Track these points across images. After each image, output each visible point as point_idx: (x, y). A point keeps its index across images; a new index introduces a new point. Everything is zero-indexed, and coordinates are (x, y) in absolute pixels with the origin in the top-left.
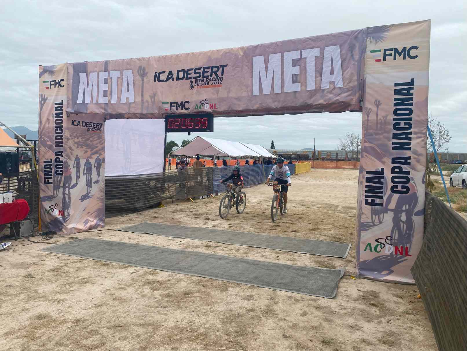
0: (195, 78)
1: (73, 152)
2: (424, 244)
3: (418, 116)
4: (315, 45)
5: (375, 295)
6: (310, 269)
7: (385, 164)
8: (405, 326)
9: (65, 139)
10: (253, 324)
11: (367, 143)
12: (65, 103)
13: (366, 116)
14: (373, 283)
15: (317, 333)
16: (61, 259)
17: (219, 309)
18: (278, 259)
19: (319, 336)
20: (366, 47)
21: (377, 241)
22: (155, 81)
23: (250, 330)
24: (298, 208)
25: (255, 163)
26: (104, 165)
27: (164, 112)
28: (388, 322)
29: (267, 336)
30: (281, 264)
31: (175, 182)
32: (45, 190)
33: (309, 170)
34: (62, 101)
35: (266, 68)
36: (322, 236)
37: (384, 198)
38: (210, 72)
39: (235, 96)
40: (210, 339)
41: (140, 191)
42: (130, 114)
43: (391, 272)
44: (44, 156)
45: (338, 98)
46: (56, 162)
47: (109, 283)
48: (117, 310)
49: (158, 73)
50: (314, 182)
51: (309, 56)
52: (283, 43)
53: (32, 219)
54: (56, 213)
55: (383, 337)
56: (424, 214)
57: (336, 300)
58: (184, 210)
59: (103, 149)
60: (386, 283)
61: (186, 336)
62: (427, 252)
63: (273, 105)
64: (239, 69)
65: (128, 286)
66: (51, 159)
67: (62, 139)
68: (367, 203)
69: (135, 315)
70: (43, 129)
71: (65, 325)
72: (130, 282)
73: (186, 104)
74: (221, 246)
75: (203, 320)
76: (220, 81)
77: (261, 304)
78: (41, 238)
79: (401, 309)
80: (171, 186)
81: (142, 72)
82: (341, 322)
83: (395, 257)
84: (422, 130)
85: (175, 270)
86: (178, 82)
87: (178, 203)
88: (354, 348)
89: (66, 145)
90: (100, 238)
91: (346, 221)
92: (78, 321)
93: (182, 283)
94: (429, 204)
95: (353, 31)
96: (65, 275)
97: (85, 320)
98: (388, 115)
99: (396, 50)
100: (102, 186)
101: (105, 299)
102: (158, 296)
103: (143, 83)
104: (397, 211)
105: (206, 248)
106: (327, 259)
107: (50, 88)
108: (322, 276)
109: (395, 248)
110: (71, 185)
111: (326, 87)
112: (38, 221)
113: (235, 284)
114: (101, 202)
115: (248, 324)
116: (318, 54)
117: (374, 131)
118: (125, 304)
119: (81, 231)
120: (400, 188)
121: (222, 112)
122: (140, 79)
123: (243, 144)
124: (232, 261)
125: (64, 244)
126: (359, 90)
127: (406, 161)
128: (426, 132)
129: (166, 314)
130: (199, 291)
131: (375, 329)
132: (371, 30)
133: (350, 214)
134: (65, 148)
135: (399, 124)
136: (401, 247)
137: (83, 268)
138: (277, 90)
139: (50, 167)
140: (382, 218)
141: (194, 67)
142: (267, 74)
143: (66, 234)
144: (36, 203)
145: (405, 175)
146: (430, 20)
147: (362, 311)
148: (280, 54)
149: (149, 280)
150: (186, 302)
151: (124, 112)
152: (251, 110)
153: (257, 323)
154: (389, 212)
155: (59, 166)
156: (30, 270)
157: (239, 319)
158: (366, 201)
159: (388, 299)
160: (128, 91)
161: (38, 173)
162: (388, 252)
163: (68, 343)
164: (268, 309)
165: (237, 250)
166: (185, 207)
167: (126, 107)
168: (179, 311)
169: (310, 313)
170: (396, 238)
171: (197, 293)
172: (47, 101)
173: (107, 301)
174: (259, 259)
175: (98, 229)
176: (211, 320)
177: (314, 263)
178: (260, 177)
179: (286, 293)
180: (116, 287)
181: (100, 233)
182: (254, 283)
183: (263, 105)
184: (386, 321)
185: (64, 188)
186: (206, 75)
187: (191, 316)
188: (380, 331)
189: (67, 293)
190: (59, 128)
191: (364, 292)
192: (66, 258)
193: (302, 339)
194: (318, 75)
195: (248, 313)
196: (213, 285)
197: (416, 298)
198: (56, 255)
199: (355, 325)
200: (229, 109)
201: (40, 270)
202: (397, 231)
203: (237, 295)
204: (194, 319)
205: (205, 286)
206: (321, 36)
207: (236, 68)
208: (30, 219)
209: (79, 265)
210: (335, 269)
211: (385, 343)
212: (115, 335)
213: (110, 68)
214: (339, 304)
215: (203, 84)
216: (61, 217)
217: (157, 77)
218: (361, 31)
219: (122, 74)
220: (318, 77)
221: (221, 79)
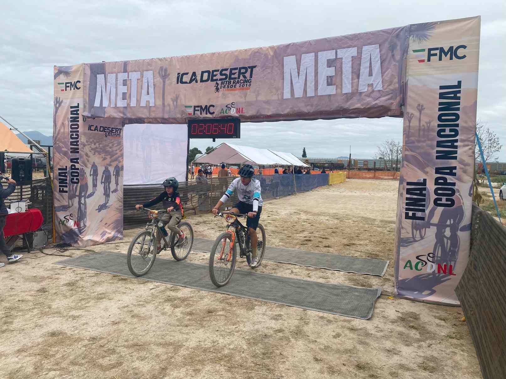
0: (221, 80)
1: (90, 159)
2: (470, 263)
3: (466, 122)
4: (351, 44)
5: (416, 317)
6: (344, 288)
7: (428, 174)
8: (448, 351)
9: (81, 144)
10: (282, 346)
11: (408, 151)
12: (81, 106)
13: (408, 122)
14: (412, 304)
15: (350, 356)
16: (77, 273)
17: (244, 329)
18: (309, 277)
19: (353, 359)
20: (408, 47)
21: (417, 258)
22: (178, 83)
23: (278, 352)
24: (331, 222)
25: (284, 172)
26: (123, 174)
27: (187, 117)
28: (429, 347)
29: (296, 359)
30: (312, 282)
31: (198, 192)
32: (60, 200)
33: (344, 180)
34: (78, 104)
35: (299, 69)
36: (358, 252)
37: (426, 211)
38: (237, 73)
39: (264, 99)
40: (235, 361)
42: (151, 118)
43: (433, 293)
44: (58, 163)
45: (377, 102)
46: (72, 169)
47: (127, 299)
48: (136, 328)
49: (181, 74)
50: (350, 194)
51: (346, 56)
52: (317, 41)
53: (46, 229)
54: (71, 224)
55: (423, 363)
56: (471, 229)
57: (372, 322)
58: (208, 222)
59: (122, 155)
60: (428, 304)
61: (210, 357)
62: (473, 270)
63: (306, 110)
64: (269, 71)
65: (147, 303)
67: (78, 145)
68: (407, 217)
69: (154, 333)
70: (58, 134)
71: (80, 343)
72: (149, 298)
73: (211, 108)
75: (227, 341)
76: (248, 84)
77: (290, 324)
78: (55, 250)
79: (444, 332)
80: (194, 196)
81: (164, 74)
82: (377, 345)
83: (438, 276)
84: (470, 138)
85: (197, 286)
86: (202, 84)
87: (202, 215)
88: (392, 374)
89: (82, 151)
90: (118, 251)
91: (384, 236)
92: (94, 339)
93: (206, 300)
94: (476, 219)
95: (394, 29)
96: (80, 289)
97: (101, 338)
98: (432, 121)
99: (442, 50)
100: (121, 196)
101: (122, 317)
102: (179, 314)
103: (164, 85)
104: (441, 226)
106: (363, 277)
107: (66, 90)
108: (358, 296)
109: (437, 266)
110: (87, 194)
111: (364, 89)
112: (53, 233)
113: (263, 303)
114: (120, 213)
115: (276, 346)
116: (355, 54)
117: (416, 138)
118: (144, 322)
119: (97, 243)
120: (444, 201)
121: (249, 116)
122: (162, 81)
123: (272, 151)
124: (260, 278)
125: (79, 257)
126: (400, 94)
127: (451, 171)
128: (473, 140)
129: (187, 334)
130: (223, 309)
131: (415, 354)
132: (414, 27)
133: (388, 229)
134: (81, 154)
135: (444, 130)
136: (445, 265)
137: (99, 283)
138: (311, 93)
139: (65, 174)
140: (424, 233)
141: (220, 68)
142: (299, 75)
143: (83, 247)
144: (51, 212)
145: (450, 187)
146: (480, 16)
147: (401, 334)
148: (313, 54)
149: (169, 296)
150: (209, 321)
151: (144, 116)
152: (281, 114)
153: (285, 344)
154: (431, 226)
155: (75, 174)
156: (44, 284)
157: (266, 340)
158: (407, 214)
159: (429, 321)
160: (148, 94)
161: (53, 181)
162: (430, 270)
163: (83, 362)
164: (297, 330)
166: (209, 219)
167: (145, 111)
168: (201, 330)
169: (343, 335)
170: (439, 255)
171: (221, 311)
172: (62, 104)
173: (125, 318)
174: (288, 276)
175: (116, 241)
176: (236, 340)
177: (348, 281)
178: (290, 188)
179: (317, 313)
180: (135, 303)
181: (118, 246)
182: (282, 301)
183: (296, 109)
184: (426, 346)
185: (80, 197)
186: (233, 76)
187: (215, 336)
188: (420, 356)
189: (83, 309)
190: (74, 134)
191: (403, 313)
192: (82, 272)
193: (334, 363)
194: (355, 77)
195: (276, 334)
196: (239, 303)
197: (460, 321)
198: (71, 269)
199: (393, 349)
200: (257, 113)
201: (54, 285)
202: (440, 248)
203: (264, 314)
204: (217, 339)
205: (230, 304)
206: (359, 34)
207: (266, 69)
208: (44, 230)
209: (94, 279)
210: (371, 287)
211: (425, 369)
212: (133, 354)
213: (129, 68)
214: (375, 325)
215: (230, 86)
216: (76, 229)
217: (180, 79)
218: (402, 29)
219: (142, 76)
220: (356, 79)
221: (249, 81)
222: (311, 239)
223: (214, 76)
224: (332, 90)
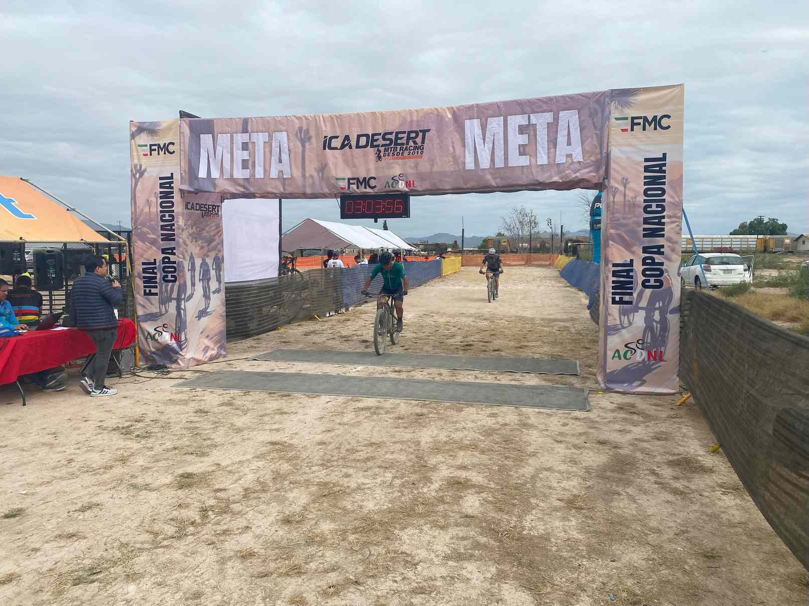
0: (383, 146)
1: (188, 248)
3: (672, 197)
4: (545, 108)
5: (633, 406)
6: (545, 387)
7: (635, 254)
9: (179, 229)
10: (517, 435)
11: (613, 229)
12: (177, 177)
13: (612, 197)
14: (624, 396)
15: (587, 437)
16: (218, 393)
17: (469, 426)
18: (499, 380)
19: (591, 439)
20: (610, 114)
21: (626, 346)
22: (324, 149)
23: (517, 439)
27: (339, 190)
28: (655, 425)
29: (538, 442)
30: (506, 384)
32: (145, 305)
33: (459, 268)
34: (172, 174)
35: (484, 135)
36: (536, 354)
37: (634, 295)
38: (406, 138)
39: (441, 170)
40: (482, 448)
41: (253, 305)
42: (286, 193)
43: (643, 383)
44: (142, 256)
45: (578, 174)
46: (164, 262)
49: (328, 138)
51: (541, 121)
52: (506, 103)
56: (680, 310)
57: (592, 412)
58: (318, 332)
59: (222, 242)
60: (639, 395)
61: (455, 447)
63: (493, 183)
64: (447, 136)
65: (341, 412)
66: (155, 260)
67: (174, 230)
70: (140, 215)
72: (338, 409)
73: (372, 181)
74: (414, 370)
75: (460, 435)
76: (420, 151)
77: (511, 419)
78: (154, 373)
81: (303, 136)
82: (607, 428)
84: (677, 214)
85: (380, 396)
86: (359, 151)
89: (180, 238)
90: (239, 369)
91: (557, 336)
95: (594, 93)
98: (638, 196)
99: (646, 119)
100: (222, 298)
101: (329, 425)
103: (304, 151)
104: (650, 309)
105: (397, 373)
106: (559, 377)
107: (151, 155)
108: (564, 393)
109: (647, 353)
110: (187, 296)
111: (562, 160)
112: (136, 352)
114: (221, 322)
116: (551, 120)
117: (622, 215)
119: (202, 362)
120: (652, 283)
121: (423, 191)
122: (300, 145)
124: (444, 384)
126: (603, 166)
127: (659, 250)
128: (681, 216)
130: (431, 413)
131: (645, 431)
132: (616, 92)
134: (178, 242)
135: (650, 206)
136: (655, 351)
138: (499, 163)
140: (632, 318)
141: (382, 131)
142: (484, 144)
143: (185, 368)
145: (658, 267)
146: (683, 84)
148: (503, 117)
150: (425, 422)
151: (275, 191)
153: (520, 433)
154: (640, 311)
155: (169, 270)
158: (613, 299)
159: (647, 408)
160: (280, 161)
161: (133, 281)
162: (640, 358)
164: (523, 423)
165: (440, 374)
166: (314, 328)
167: (278, 184)
169: (570, 423)
170: (649, 341)
172: (146, 174)
173: (333, 426)
174: (473, 381)
176: (469, 434)
177: (545, 382)
179: (531, 409)
180: (328, 414)
181: (230, 364)
182: (489, 403)
183: (482, 182)
184: (653, 425)
185: (179, 300)
186: (399, 141)
187: (443, 432)
188: (650, 432)
189: (274, 423)
190: (167, 214)
191: (618, 403)
192: (223, 393)
193: (576, 442)
194: (551, 146)
195: (503, 427)
196: (442, 407)
197: (676, 406)
198: (206, 390)
199: (623, 429)
200: (433, 187)
202: (650, 333)
203: (478, 414)
204: (449, 434)
205: (434, 408)
206: (555, 97)
207: (442, 134)
210: (573, 385)
212: (378, 450)
213: (251, 128)
214: (597, 415)
215: (396, 154)
217: (327, 144)
218: (604, 93)
219: (270, 137)
220: (551, 149)
221: (421, 148)
222: (472, 343)
223: (374, 140)
224: (524, 161)
